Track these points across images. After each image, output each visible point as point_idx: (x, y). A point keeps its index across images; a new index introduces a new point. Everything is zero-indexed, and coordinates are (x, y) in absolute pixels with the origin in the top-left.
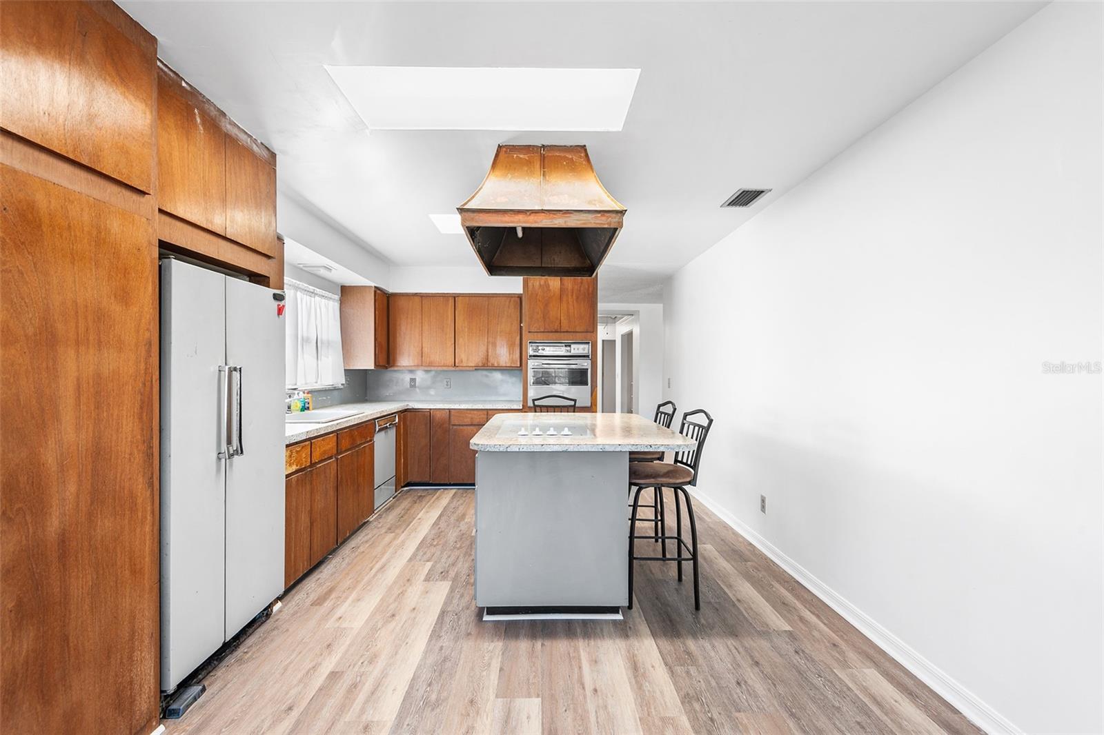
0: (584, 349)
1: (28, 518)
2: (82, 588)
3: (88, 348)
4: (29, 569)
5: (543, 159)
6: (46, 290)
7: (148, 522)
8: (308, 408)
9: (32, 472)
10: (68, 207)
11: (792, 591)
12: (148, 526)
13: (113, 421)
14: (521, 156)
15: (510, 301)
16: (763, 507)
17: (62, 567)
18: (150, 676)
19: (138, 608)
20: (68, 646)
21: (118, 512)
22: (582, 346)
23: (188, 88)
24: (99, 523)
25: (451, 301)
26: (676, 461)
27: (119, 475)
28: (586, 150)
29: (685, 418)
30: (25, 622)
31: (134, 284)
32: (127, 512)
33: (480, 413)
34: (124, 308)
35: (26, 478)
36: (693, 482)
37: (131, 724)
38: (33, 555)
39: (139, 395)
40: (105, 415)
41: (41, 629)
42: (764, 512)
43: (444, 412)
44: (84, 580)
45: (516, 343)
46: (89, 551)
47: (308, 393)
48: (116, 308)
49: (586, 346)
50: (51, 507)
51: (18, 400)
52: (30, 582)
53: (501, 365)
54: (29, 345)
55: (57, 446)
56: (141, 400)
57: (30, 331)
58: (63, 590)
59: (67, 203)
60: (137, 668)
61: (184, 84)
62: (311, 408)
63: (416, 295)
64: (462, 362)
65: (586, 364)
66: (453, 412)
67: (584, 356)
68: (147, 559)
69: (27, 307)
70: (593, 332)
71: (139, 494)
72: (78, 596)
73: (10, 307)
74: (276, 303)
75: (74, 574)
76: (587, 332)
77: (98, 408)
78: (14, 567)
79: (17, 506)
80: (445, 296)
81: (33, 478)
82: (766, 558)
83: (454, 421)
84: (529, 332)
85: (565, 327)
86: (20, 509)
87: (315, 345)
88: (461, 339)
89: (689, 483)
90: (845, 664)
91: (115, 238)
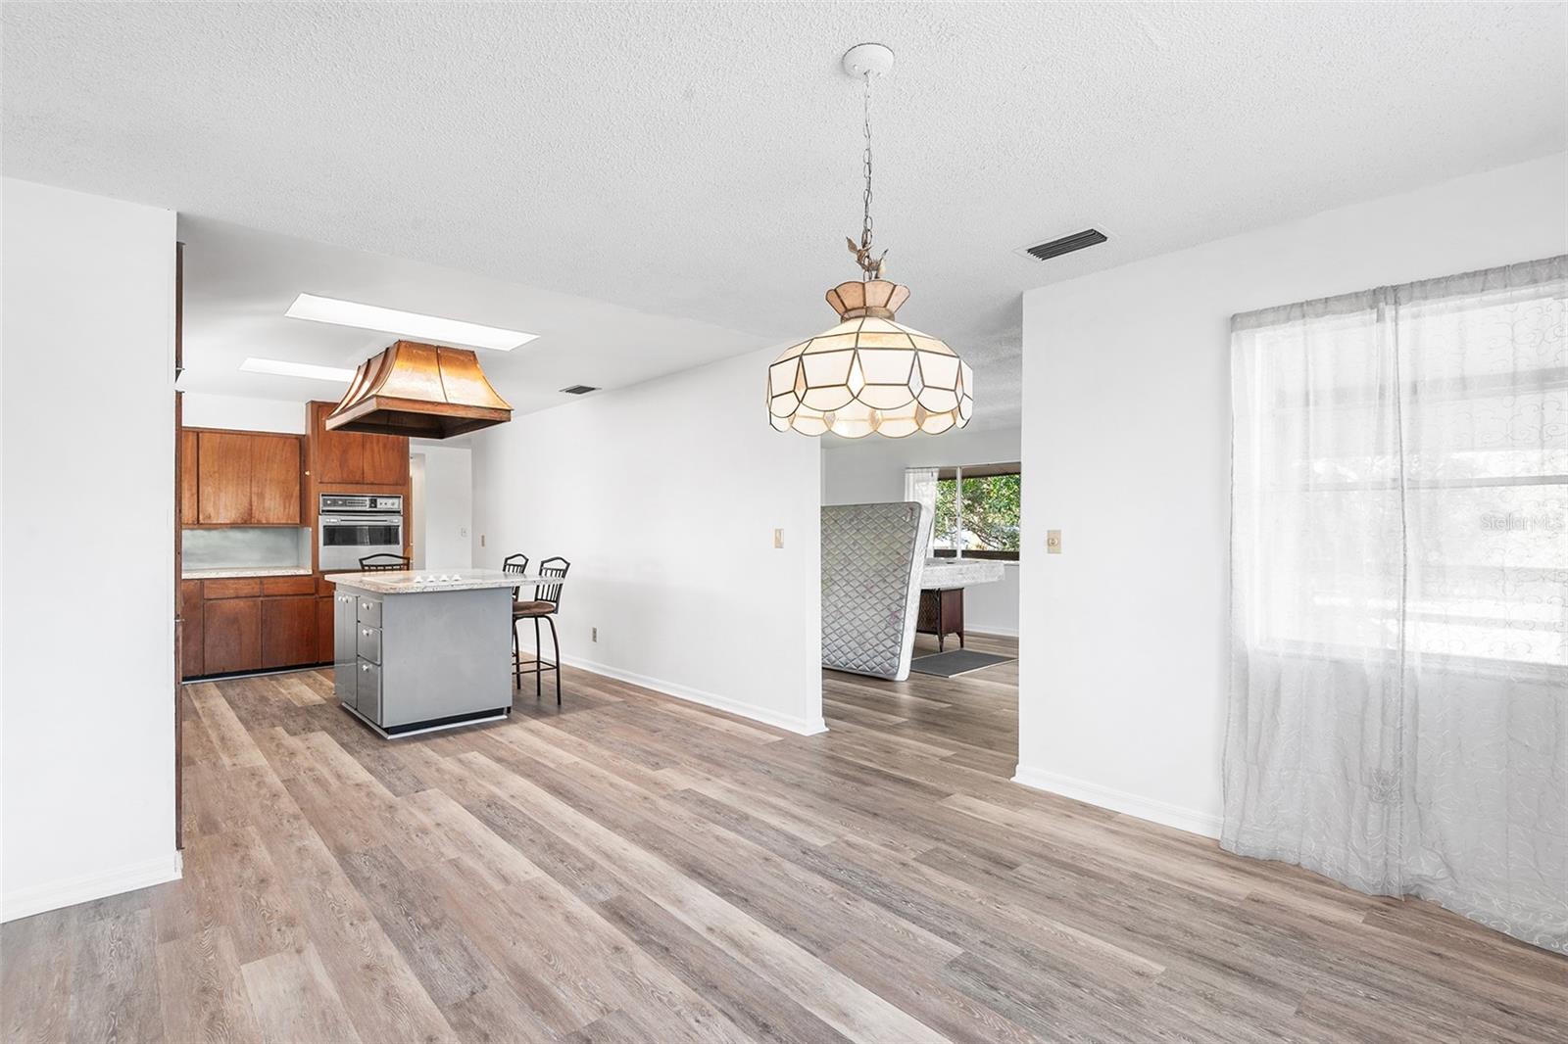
0: (393, 504)
5: (438, 357)
11: (620, 686)
14: (420, 352)
15: (285, 443)
16: (595, 637)
22: (390, 501)
25: (192, 437)
26: (536, 599)
28: (474, 355)
29: (542, 565)
33: (250, 581)
36: (555, 611)
42: (595, 641)
43: (192, 583)
45: (294, 494)
49: (396, 501)
53: (271, 522)
64: (210, 517)
65: (397, 520)
66: (206, 583)
67: (394, 512)
70: (404, 485)
76: (397, 484)
82: (598, 675)
83: (208, 594)
84: (321, 483)
85: (369, 476)
88: (208, 488)
89: (553, 612)
90: (657, 705)
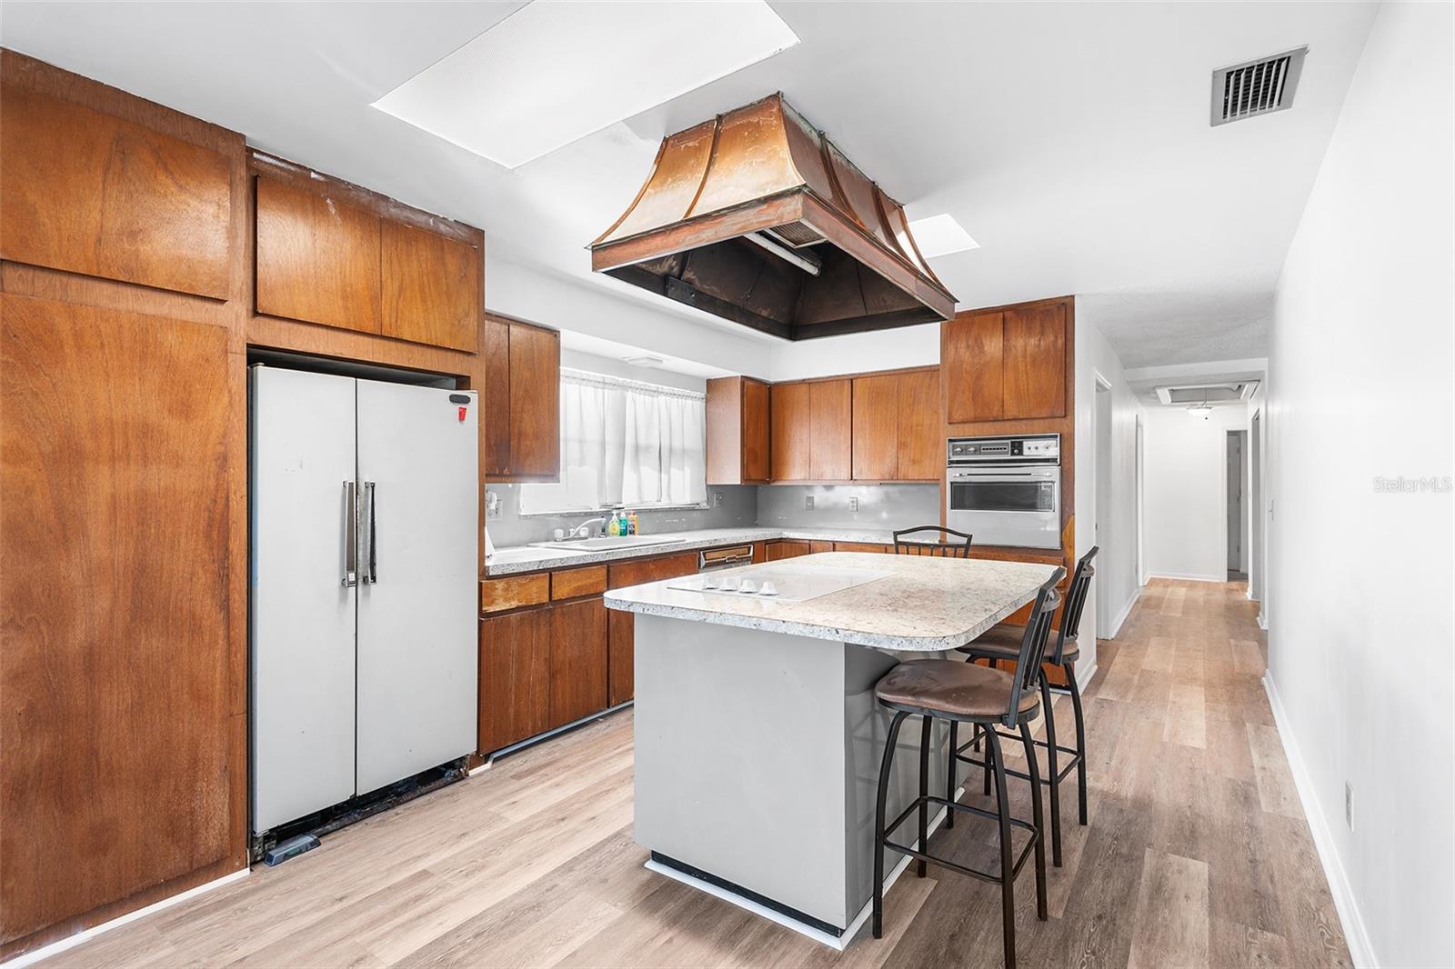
0: (1046, 449)
1: (43, 628)
2: (118, 705)
3: (128, 464)
4: (45, 677)
5: (717, 138)
6: (69, 409)
7: (219, 646)
8: (632, 533)
9: (49, 584)
10: (100, 327)
12: (219, 651)
13: (165, 537)
14: (691, 144)
17: (88, 680)
18: (223, 811)
19: (204, 736)
20: (97, 761)
21: (172, 632)
22: (1042, 444)
23: (322, 179)
24: (143, 642)
25: (847, 385)
27: (173, 595)
28: (779, 102)
30: (38, 728)
31: (199, 396)
32: (186, 634)
34: (183, 421)
35: (41, 589)
37: (192, 857)
38: (50, 665)
39: (207, 513)
40: (153, 531)
41: (60, 737)
44: (121, 697)
46: (128, 668)
47: (634, 514)
48: (172, 425)
49: (1053, 442)
50: (74, 620)
51: (32, 515)
52: (45, 689)
54: (46, 463)
55: (83, 561)
56: (209, 518)
57: (47, 449)
58: (90, 703)
59: (98, 323)
60: (201, 800)
61: (313, 175)
62: (636, 532)
63: (803, 381)
64: (861, 472)
65: (1051, 473)
66: (838, 546)
67: (1047, 461)
68: (218, 686)
69: (43, 426)
70: (1063, 418)
71: (205, 616)
72: (112, 712)
73: (20, 427)
74: (457, 407)
75: (107, 689)
76: (1053, 418)
77: (142, 525)
78: (23, 673)
79: (28, 616)
80: (837, 380)
81: (50, 590)
84: (950, 424)
85: (1011, 408)
86: (30, 619)
87: (658, 455)
88: (860, 441)
91: (170, 351)
